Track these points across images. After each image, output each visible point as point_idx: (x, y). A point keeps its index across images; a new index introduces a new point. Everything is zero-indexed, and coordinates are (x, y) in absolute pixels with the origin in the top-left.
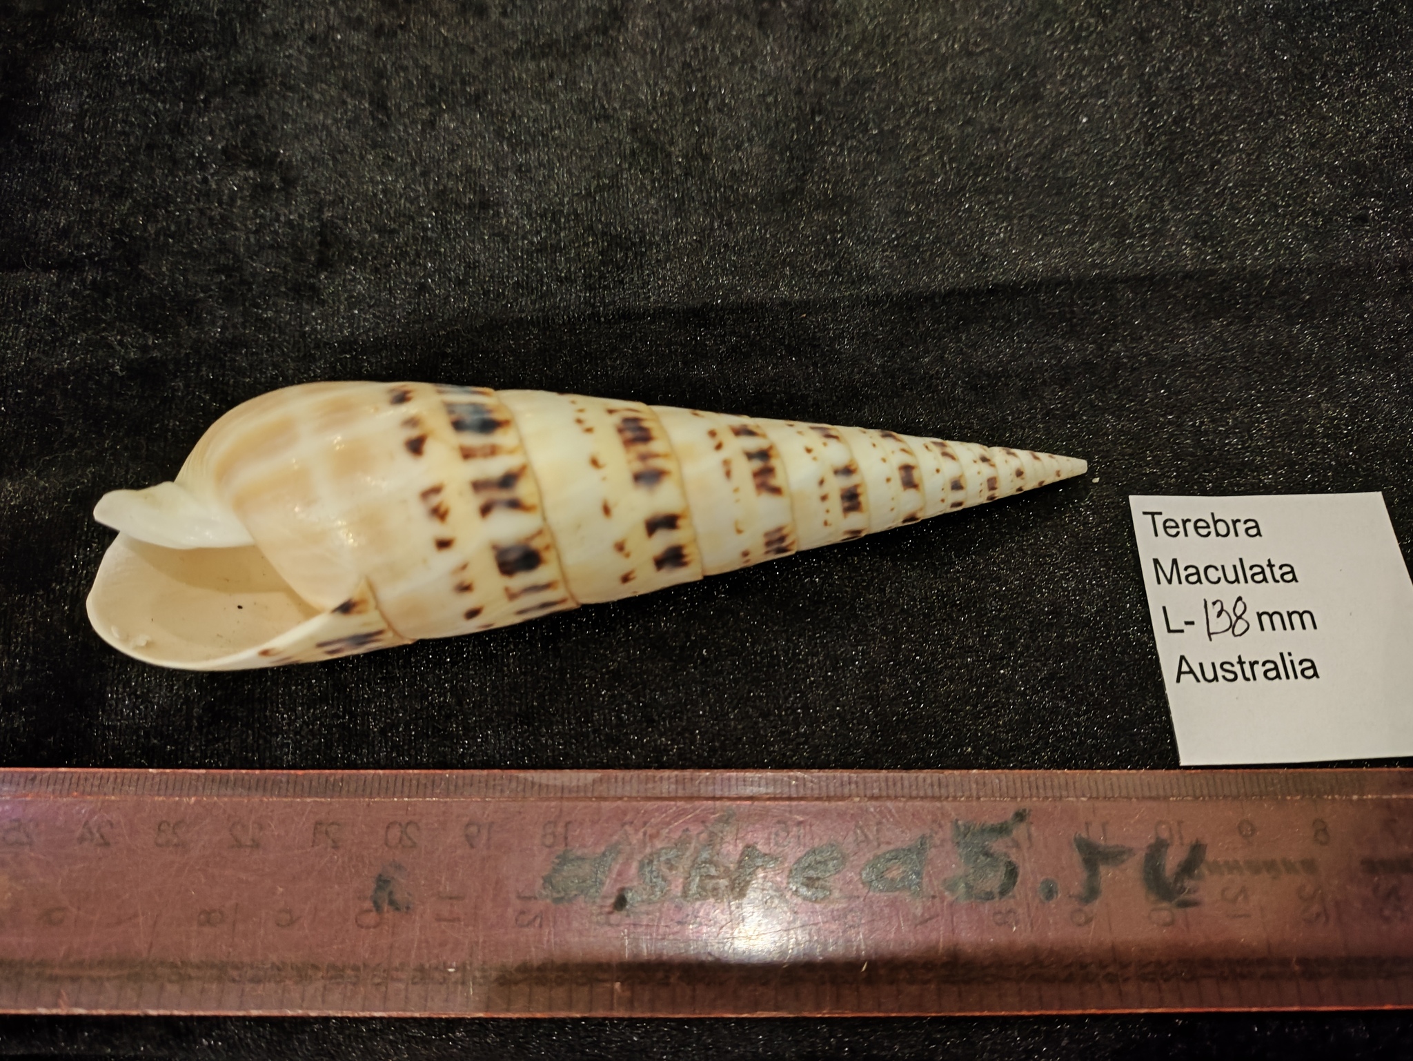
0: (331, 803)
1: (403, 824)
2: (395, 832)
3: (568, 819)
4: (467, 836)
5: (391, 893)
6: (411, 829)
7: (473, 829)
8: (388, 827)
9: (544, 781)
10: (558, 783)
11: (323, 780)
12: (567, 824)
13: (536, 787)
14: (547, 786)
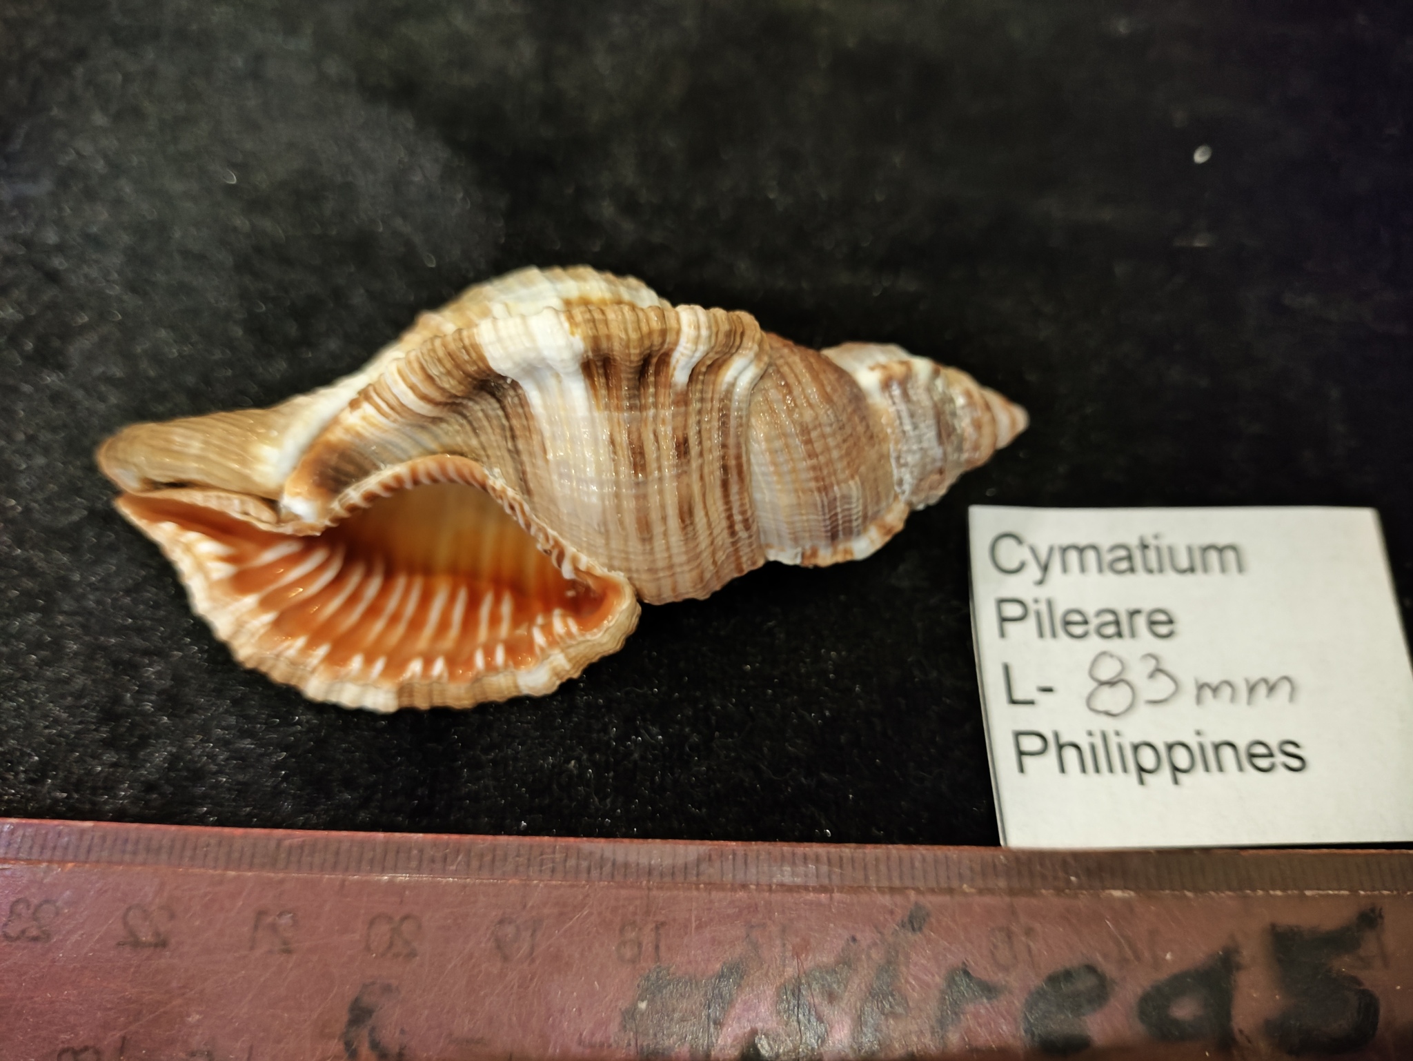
0: (282, 882)
1: (397, 918)
2: (383, 928)
3: (661, 918)
4: (497, 940)
5: (373, 1029)
6: (407, 927)
7: (510, 930)
8: (372, 923)
9: (620, 858)
10: (644, 861)
11: (273, 844)
12: (659, 926)
13: (608, 868)
14: (626, 865)
